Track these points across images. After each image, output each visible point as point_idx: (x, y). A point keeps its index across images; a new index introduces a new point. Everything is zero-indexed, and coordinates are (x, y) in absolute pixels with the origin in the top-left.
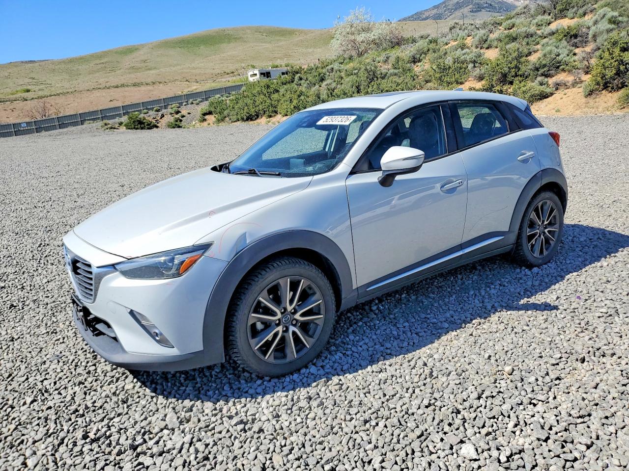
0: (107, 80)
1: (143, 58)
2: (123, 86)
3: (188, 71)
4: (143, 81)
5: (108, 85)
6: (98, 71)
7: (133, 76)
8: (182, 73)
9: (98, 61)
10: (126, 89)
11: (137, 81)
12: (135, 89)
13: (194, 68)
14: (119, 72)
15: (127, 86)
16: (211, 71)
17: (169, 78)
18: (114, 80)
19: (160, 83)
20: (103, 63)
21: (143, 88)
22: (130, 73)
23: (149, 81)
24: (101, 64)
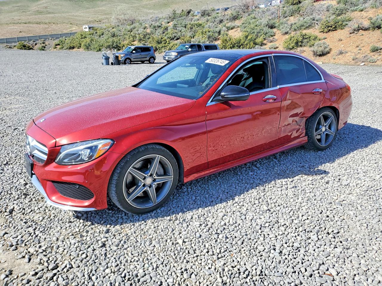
0: (19, 18)
1: (45, 5)
2: (29, 23)
3: (73, 17)
4: (43, 21)
5: (20, 21)
6: (14, 11)
7: (36, 17)
8: (68, 18)
9: (14, 5)
10: (31, 25)
11: (39, 21)
12: (37, 26)
13: (76, 16)
14: (28, 13)
15: (32, 23)
16: (87, 19)
17: (60, 21)
18: (24, 18)
19: (54, 23)
20: (18, 6)
21: (42, 26)
22: (35, 15)
23: (47, 21)
24: (17, 6)
